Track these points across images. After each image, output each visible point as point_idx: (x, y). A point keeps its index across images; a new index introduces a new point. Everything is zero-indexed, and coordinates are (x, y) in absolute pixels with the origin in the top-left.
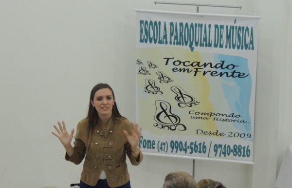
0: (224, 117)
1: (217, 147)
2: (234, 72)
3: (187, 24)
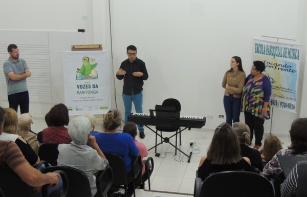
0: (285, 90)
1: (282, 103)
2: (290, 70)
3: (273, 47)
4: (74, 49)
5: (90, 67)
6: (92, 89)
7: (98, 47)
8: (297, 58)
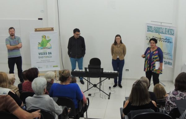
1: (164, 62)
2: (169, 41)
3: (158, 28)
4: (36, 30)
5: (46, 42)
6: (48, 55)
7: (51, 29)
8: (173, 34)
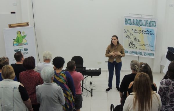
0: (147, 45)
1: (145, 53)
2: (150, 33)
3: (138, 20)
4: (10, 26)
7: (26, 24)
8: (155, 26)
